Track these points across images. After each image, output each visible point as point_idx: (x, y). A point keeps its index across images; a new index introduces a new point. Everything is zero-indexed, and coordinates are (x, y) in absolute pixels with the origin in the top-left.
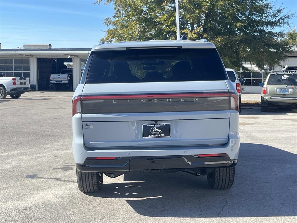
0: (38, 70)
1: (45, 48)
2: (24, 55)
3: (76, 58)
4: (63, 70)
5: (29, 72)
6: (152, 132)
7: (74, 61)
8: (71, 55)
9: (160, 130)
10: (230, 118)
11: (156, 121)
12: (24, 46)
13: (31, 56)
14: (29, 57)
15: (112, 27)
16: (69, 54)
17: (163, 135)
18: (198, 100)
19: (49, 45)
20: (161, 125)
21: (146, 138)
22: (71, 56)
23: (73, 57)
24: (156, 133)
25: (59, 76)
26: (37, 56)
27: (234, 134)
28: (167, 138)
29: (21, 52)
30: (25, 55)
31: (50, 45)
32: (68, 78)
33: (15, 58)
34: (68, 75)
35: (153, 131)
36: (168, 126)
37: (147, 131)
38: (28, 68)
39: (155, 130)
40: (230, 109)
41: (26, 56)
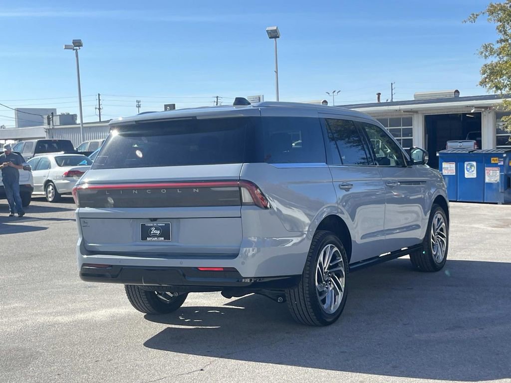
0: (427, 135)
1: (448, 97)
2: (402, 111)
3: (487, 111)
4: (471, 132)
5: (412, 139)
6: (150, 233)
7: (485, 117)
8: (476, 107)
9: (159, 232)
10: (241, 217)
11: (155, 220)
12: (415, 95)
13: (416, 112)
14: (412, 113)
15: (494, 60)
16: (472, 106)
17: (163, 239)
18: (198, 191)
19: (455, 92)
20: (160, 225)
21: (144, 242)
22: (477, 109)
23: (483, 110)
24: (155, 236)
25: (461, 144)
26: (424, 112)
27: (256, 240)
28: (167, 243)
29: (397, 107)
30: (404, 112)
31: (457, 92)
32: (476, 146)
33: (390, 117)
34: (475, 142)
35: (152, 232)
36: (167, 226)
37: (145, 233)
38: (409, 132)
39: (154, 231)
40: (241, 204)
41: (406, 113)
